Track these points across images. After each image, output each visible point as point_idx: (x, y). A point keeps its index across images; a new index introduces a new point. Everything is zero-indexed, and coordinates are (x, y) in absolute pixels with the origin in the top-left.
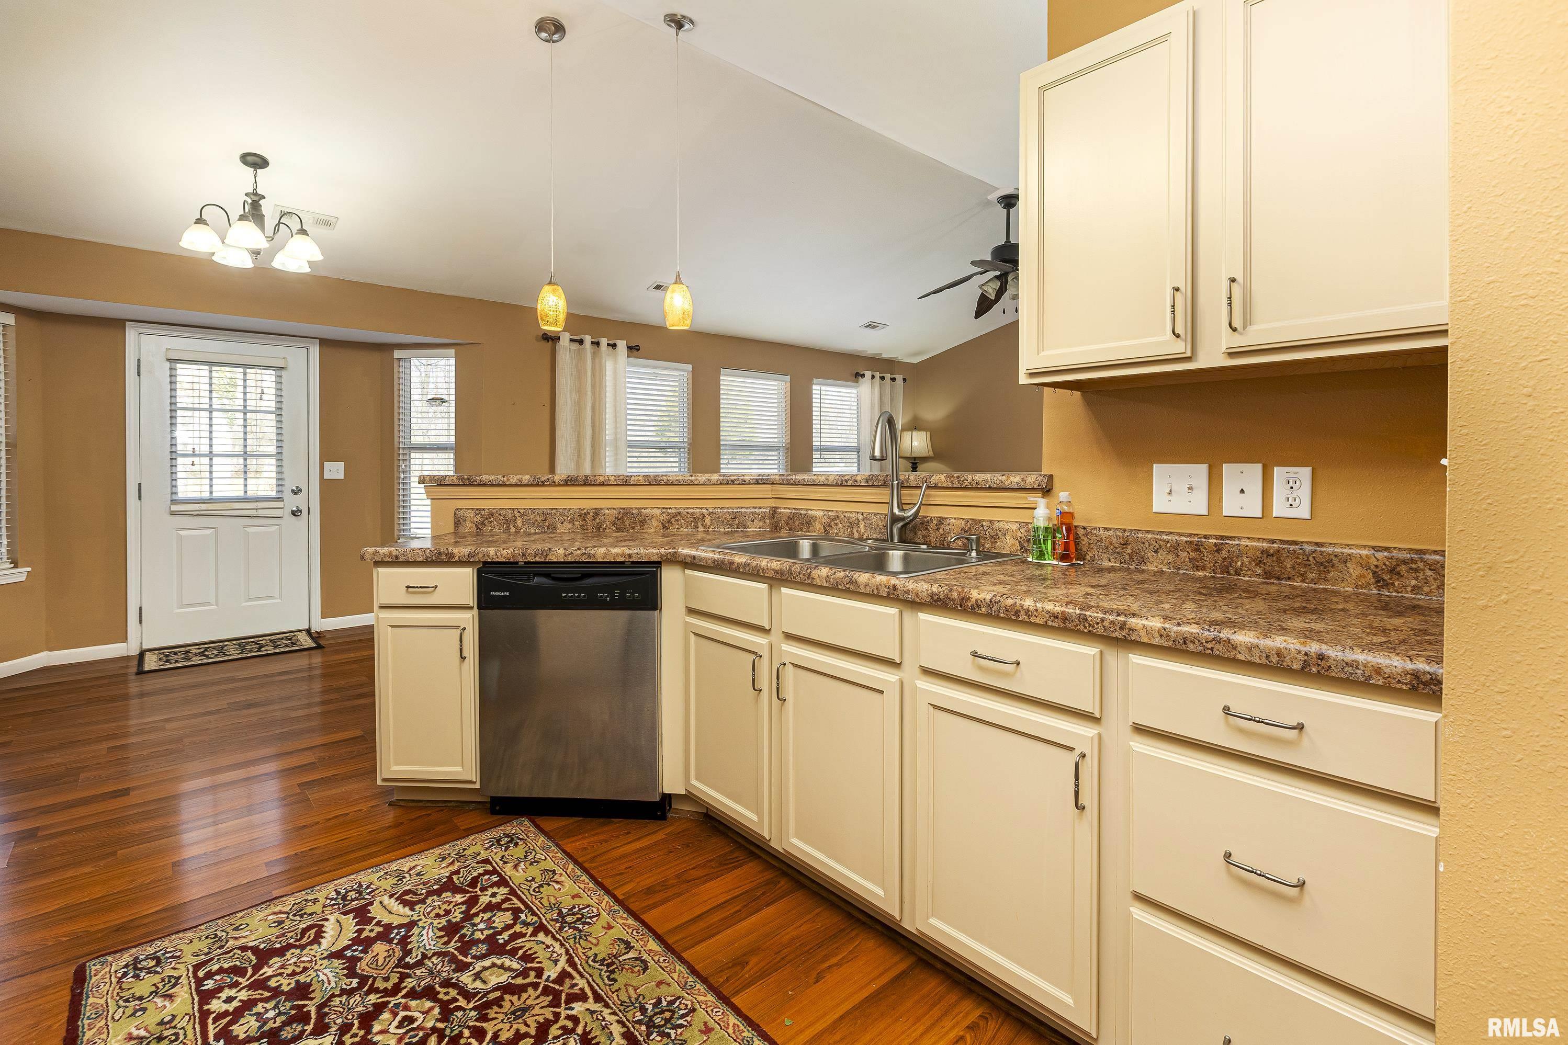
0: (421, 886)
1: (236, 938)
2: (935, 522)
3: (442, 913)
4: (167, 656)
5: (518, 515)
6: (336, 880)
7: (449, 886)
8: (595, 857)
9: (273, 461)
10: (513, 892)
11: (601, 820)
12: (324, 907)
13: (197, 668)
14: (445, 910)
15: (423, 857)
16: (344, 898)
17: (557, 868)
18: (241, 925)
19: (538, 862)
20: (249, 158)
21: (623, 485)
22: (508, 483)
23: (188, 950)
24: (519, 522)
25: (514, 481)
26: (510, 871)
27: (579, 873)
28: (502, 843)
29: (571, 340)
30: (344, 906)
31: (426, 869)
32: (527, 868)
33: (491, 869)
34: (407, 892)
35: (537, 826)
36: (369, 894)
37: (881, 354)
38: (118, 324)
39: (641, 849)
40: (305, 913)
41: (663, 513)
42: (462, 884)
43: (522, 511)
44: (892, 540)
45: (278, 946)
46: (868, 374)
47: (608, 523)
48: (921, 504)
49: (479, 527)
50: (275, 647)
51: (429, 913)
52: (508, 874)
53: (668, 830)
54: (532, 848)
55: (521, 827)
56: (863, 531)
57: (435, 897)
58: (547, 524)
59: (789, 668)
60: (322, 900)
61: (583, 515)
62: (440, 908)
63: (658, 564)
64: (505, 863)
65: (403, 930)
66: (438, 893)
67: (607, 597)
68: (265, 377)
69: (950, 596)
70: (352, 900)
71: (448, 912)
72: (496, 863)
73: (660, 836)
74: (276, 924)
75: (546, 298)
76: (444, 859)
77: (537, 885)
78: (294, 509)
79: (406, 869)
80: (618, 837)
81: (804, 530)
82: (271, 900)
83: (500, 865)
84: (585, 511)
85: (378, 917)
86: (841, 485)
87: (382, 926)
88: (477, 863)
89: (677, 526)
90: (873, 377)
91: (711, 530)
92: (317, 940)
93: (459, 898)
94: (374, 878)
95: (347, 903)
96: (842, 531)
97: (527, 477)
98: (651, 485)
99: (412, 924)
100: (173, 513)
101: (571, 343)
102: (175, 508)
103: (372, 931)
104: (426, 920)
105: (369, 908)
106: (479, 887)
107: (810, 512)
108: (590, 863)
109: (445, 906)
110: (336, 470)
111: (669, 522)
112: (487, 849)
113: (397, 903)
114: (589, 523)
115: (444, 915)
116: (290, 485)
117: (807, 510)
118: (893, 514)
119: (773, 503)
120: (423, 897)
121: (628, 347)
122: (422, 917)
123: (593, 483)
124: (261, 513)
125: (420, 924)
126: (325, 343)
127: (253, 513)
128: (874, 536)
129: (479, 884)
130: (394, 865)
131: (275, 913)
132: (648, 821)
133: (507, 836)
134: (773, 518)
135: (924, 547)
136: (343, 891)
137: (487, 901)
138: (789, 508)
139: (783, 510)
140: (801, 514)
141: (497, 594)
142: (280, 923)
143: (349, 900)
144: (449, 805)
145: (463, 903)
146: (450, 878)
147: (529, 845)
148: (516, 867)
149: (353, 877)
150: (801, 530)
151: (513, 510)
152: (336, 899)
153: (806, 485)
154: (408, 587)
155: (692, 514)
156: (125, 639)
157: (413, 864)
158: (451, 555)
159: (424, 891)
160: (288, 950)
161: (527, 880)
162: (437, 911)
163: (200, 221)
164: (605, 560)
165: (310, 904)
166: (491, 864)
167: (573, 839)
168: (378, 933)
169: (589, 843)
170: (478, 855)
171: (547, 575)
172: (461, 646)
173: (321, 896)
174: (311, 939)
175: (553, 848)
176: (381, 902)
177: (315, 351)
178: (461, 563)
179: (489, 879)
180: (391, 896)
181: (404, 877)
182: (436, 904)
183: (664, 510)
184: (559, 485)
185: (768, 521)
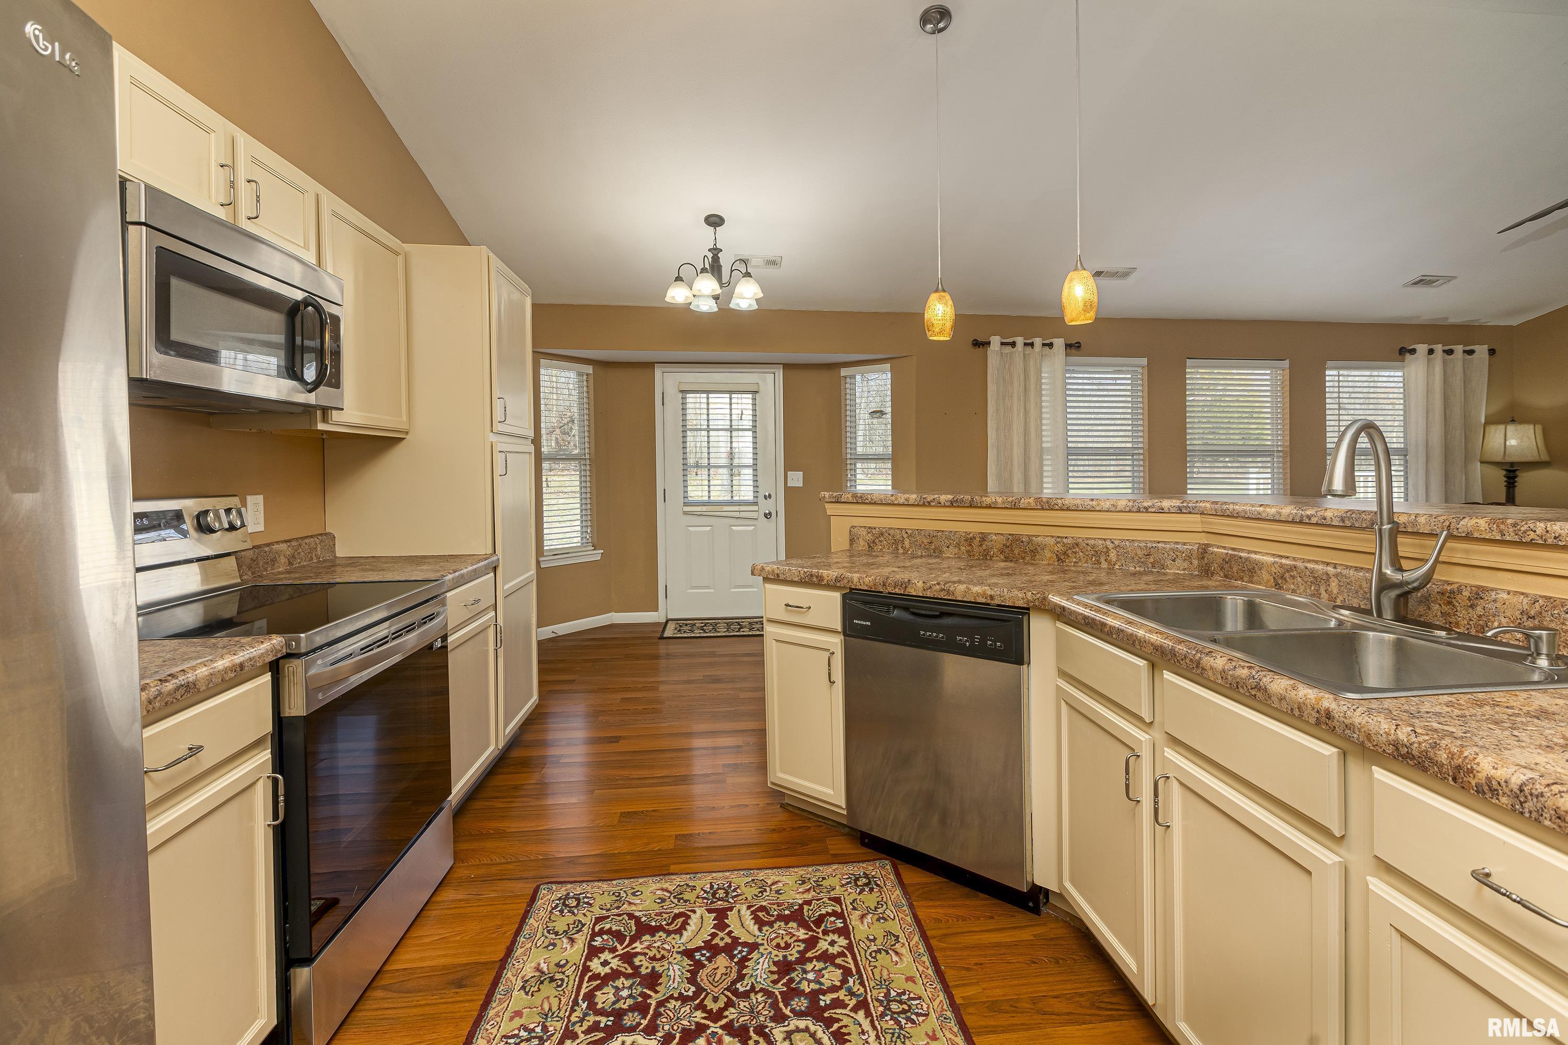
0: (775, 907)
1: (630, 903)
2: (1466, 593)
3: (783, 945)
4: (680, 626)
5: (905, 536)
6: (715, 872)
7: (797, 916)
8: (946, 935)
9: (750, 471)
10: (850, 947)
11: (967, 890)
12: (698, 897)
13: (695, 640)
14: (786, 943)
15: (788, 873)
16: (714, 895)
17: (902, 935)
18: (638, 891)
19: (885, 920)
20: (712, 219)
21: (1011, 508)
22: (896, 502)
23: (600, 900)
24: (907, 543)
25: (902, 501)
26: (856, 920)
27: (922, 951)
28: (859, 883)
29: (1002, 344)
30: (712, 903)
31: (786, 888)
32: (872, 924)
33: (839, 911)
34: (762, 909)
35: (898, 875)
36: (733, 897)
37: (1447, 319)
38: (649, 366)
39: (998, 945)
40: (682, 898)
41: (1058, 542)
42: (810, 918)
43: (909, 532)
44: (1380, 615)
45: (653, 924)
46: (1422, 348)
47: (995, 550)
48: (1437, 561)
49: (871, 545)
50: (750, 630)
51: (772, 940)
52: (853, 923)
53: (1039, 930)
54: (885, 899)
55: (881, 870)
56: (1335, 592)
57: (782, 924)
58: (933, 547)
59: (1175, 786)
60: (698, 889)
61: (970, 540)
62: (782, 938)
63: (1025, 611)
64: (854, 909)
65: (746, 950)
66: (786, 919)
67: (967, 641)
68: (744, 401)
69: (1431, 754)
70: (719, 899)
71: (787, 946)
72: (846, 906)
73: (1026, 935)
74: (659, 901)
75: (933, 307)
76: (804, 882)
77: (875, 948)
78: (767, 512)
79: (769, 882)
80: (978, 918)
81: (1246, 579)
82: (665, 875)
83: (849, 910)
84: (971, 535)
85: (732, 926)
86: (1301, 522)
87: (731, 937)
88: (830, 899)
89: (1074, 560)
90: (1431, 352)
91: (1117, 567)
92: (680, 931)
93: (802, 934)
94: (742, 881)
95: (715, 900)
96: (1302, 588)
97: (914, 496)
98: (1043, 509)
99: (754, 947)
100: (685, 513)
101: (1003, 346)
102: (687, 509)
103: (722, 939)
104: (767, 947)
105: (728, 913)
106: (822, 928)
107: (1253, 556)
108: (939, 941)
109: (787, 938)
110: (796, 479)
111: (1065, 553)
112: (843, 886)
113: (751, 917)
114: (976, 549)
115: (783, 948)
116: (764, 491)
117: (1249, 552)
118: (1381, 574)
119: (1203, 539)
120: (773, 919)
121: (1066, 345)
122: (765, 942)
123: (979, 505)
124: (743, 515)
125: (761, 948)
126: (787, 367)
127: (737, 514)
128: (1355, 603)
129: (823, 925)
130: (762, 874)
131: (663, 889)
132: (1018, 909)
133: (866, 876)
134: (1203, 558)
135: (1443, 633)
136: (716, 887)
137: (825, 948)
138: (1224, 548)
139: (1216, 550)
140: (1241, 558)
141: (859, 622)
142: (663, 900)
143: (716, 898)
144: (827, 822)
145: (803, 941)
146: (801, 906)
147: (884, 895)
148: (862, 917)
149: (728, 874)
150: (1242, 579)
151: (901, 530)
152: (709, 892)
153: (1248, 518)
154: (787, 605)
155: (1093, 547)
156: (656, 610)
157: (776, 879)
158: (820, 578)
159: (775, 913)
160: (658, 932)
161: (868, 938)
162: (779, 940)
163: (679, 279)
164: (965, 599)
165: (688, 890)
166: (841, 905)
167: (931, 903)
168: (727, 943)
169: (946, 915)
170: (833, 890)
171: (906, 609)
172: (829, 670)
173: (698, 884)
174: (678, 927)
175: (905, 908)
176: (739, 911)
177: (780, 373)
178: (829, 586)
179: (834, 922)
180: (749, 907)
181: (765, 891)
182: (781, 932)
183: (1059, 540)
184: (945, 506)
185: (1196, 562)
